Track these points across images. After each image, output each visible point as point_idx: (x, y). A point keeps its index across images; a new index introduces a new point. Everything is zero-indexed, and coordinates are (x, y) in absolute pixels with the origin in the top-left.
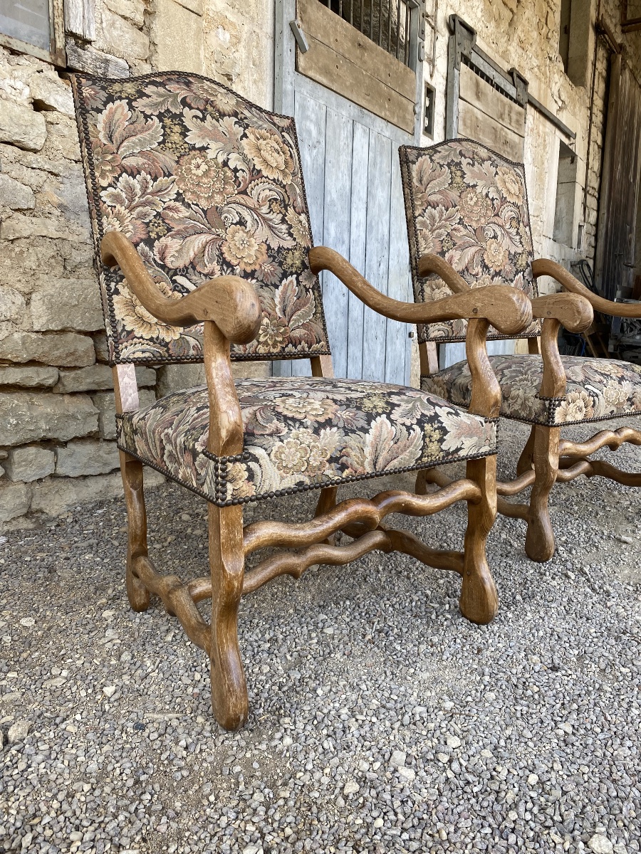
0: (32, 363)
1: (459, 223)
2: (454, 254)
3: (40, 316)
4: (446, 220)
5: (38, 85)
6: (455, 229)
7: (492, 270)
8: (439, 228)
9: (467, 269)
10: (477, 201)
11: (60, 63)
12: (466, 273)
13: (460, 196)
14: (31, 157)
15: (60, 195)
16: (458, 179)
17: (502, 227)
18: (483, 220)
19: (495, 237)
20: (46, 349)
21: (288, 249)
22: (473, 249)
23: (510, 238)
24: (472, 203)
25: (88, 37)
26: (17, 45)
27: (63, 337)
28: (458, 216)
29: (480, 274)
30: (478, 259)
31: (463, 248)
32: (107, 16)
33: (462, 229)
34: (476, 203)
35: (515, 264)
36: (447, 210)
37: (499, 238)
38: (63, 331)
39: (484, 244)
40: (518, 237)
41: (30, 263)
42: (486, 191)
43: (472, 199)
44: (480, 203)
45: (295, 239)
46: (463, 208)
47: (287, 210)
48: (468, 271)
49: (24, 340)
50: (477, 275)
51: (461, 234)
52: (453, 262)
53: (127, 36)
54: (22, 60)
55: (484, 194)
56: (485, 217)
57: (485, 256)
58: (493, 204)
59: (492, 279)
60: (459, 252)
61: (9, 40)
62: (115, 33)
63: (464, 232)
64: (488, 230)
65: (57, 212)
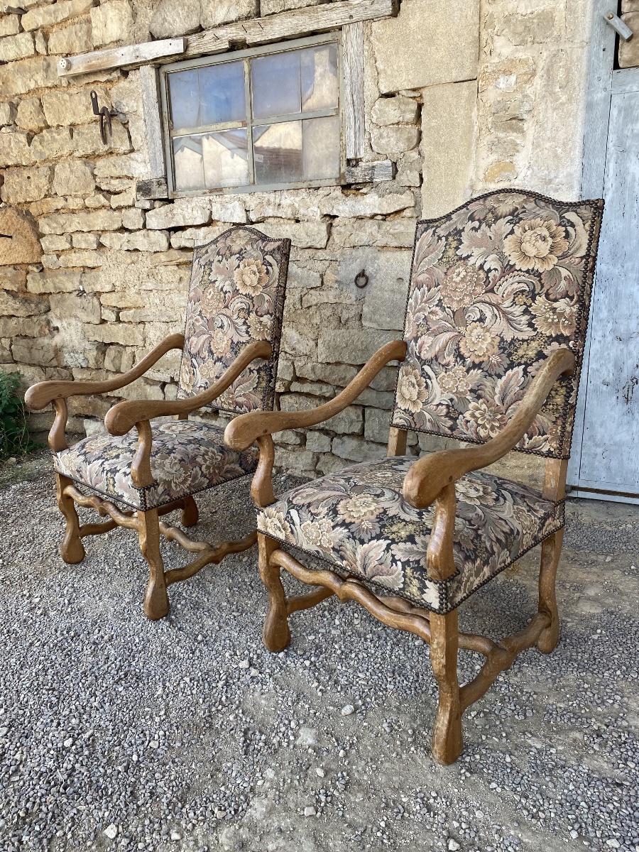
0: (319, 381)
1: (437, 305)
2: (427, 340)
3: (322, 354)
4: (426, 302)
5: (324, 205)
6: (431, 313)
7: (469, 361)
8: (419, 311)
9: (436, 358)
10: (465, 277)
11: (343, 183)
12: (434, 361)
13: (445, 273)
14: (320, 253)
15: (338, 274)
16: (451, 252)
17: (497, 306)
18: (467, 300)
19: (482, 320)
20: (327, 374)
21: (243, 343)
22: (448, 335)
23: (508, 320)
24: (458, 279)
25: (358, 157)
26: (315, 184)
27: (338, 367)
28: (439, 296)
29: (452, 364)
30: (452, 347)
31: (436, 334)
32: (376, 132)
33: (440, 312)
34: (463, 280)
35: (510, 355)
36: (429, 291)
37: (487, 321)
38: (338, 363)
39: (462, 329)
40: (527, 317)
41: (316, 320)
42: (482, 261)
43: (458, 275)
44: (468, 278)
45: (250, 336)
46: (445, 287)
47: (249, 315)
48: (437, 360)
49: (313, 369)
50: (448, 365)
51: (438, 317)
52: (423, 349)
53: (392, 139)
54: (320, 191)
55: (478, 265)
56: (470, 295)
57: (461, 344)
58: (487, 277)
59: (468, 371)
60: (431, 339)
61: (311, 183)
62: (383, 141)
63: (441, 314)
64: (473, 311)
65: (336, 285)
